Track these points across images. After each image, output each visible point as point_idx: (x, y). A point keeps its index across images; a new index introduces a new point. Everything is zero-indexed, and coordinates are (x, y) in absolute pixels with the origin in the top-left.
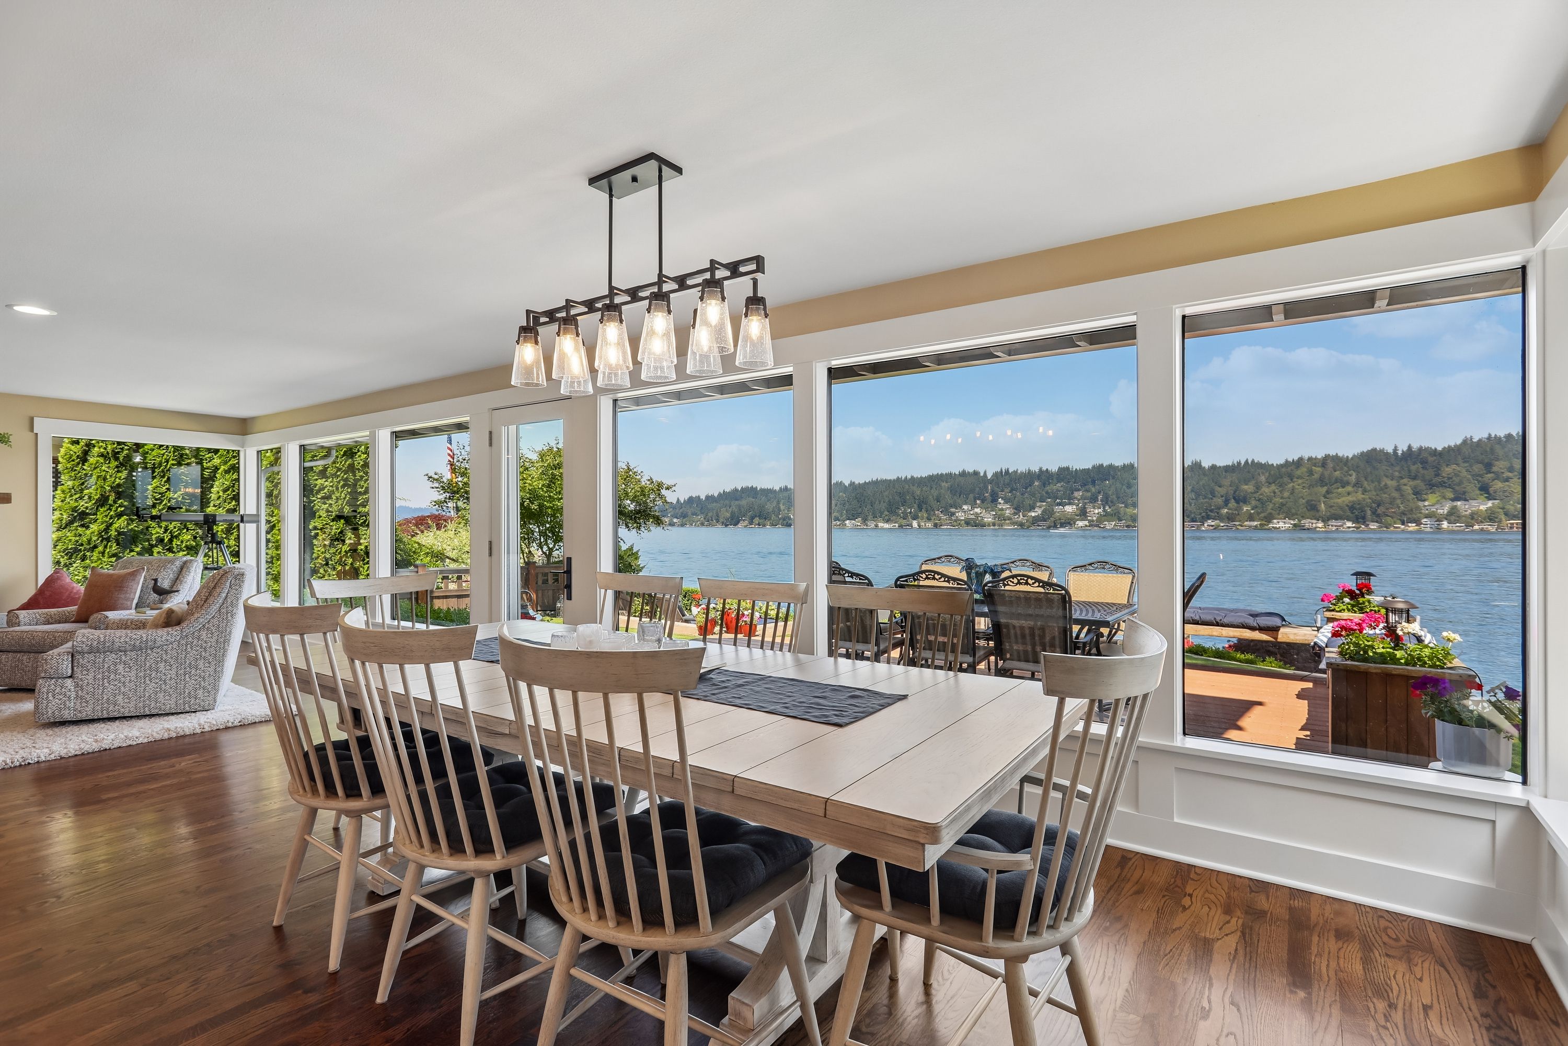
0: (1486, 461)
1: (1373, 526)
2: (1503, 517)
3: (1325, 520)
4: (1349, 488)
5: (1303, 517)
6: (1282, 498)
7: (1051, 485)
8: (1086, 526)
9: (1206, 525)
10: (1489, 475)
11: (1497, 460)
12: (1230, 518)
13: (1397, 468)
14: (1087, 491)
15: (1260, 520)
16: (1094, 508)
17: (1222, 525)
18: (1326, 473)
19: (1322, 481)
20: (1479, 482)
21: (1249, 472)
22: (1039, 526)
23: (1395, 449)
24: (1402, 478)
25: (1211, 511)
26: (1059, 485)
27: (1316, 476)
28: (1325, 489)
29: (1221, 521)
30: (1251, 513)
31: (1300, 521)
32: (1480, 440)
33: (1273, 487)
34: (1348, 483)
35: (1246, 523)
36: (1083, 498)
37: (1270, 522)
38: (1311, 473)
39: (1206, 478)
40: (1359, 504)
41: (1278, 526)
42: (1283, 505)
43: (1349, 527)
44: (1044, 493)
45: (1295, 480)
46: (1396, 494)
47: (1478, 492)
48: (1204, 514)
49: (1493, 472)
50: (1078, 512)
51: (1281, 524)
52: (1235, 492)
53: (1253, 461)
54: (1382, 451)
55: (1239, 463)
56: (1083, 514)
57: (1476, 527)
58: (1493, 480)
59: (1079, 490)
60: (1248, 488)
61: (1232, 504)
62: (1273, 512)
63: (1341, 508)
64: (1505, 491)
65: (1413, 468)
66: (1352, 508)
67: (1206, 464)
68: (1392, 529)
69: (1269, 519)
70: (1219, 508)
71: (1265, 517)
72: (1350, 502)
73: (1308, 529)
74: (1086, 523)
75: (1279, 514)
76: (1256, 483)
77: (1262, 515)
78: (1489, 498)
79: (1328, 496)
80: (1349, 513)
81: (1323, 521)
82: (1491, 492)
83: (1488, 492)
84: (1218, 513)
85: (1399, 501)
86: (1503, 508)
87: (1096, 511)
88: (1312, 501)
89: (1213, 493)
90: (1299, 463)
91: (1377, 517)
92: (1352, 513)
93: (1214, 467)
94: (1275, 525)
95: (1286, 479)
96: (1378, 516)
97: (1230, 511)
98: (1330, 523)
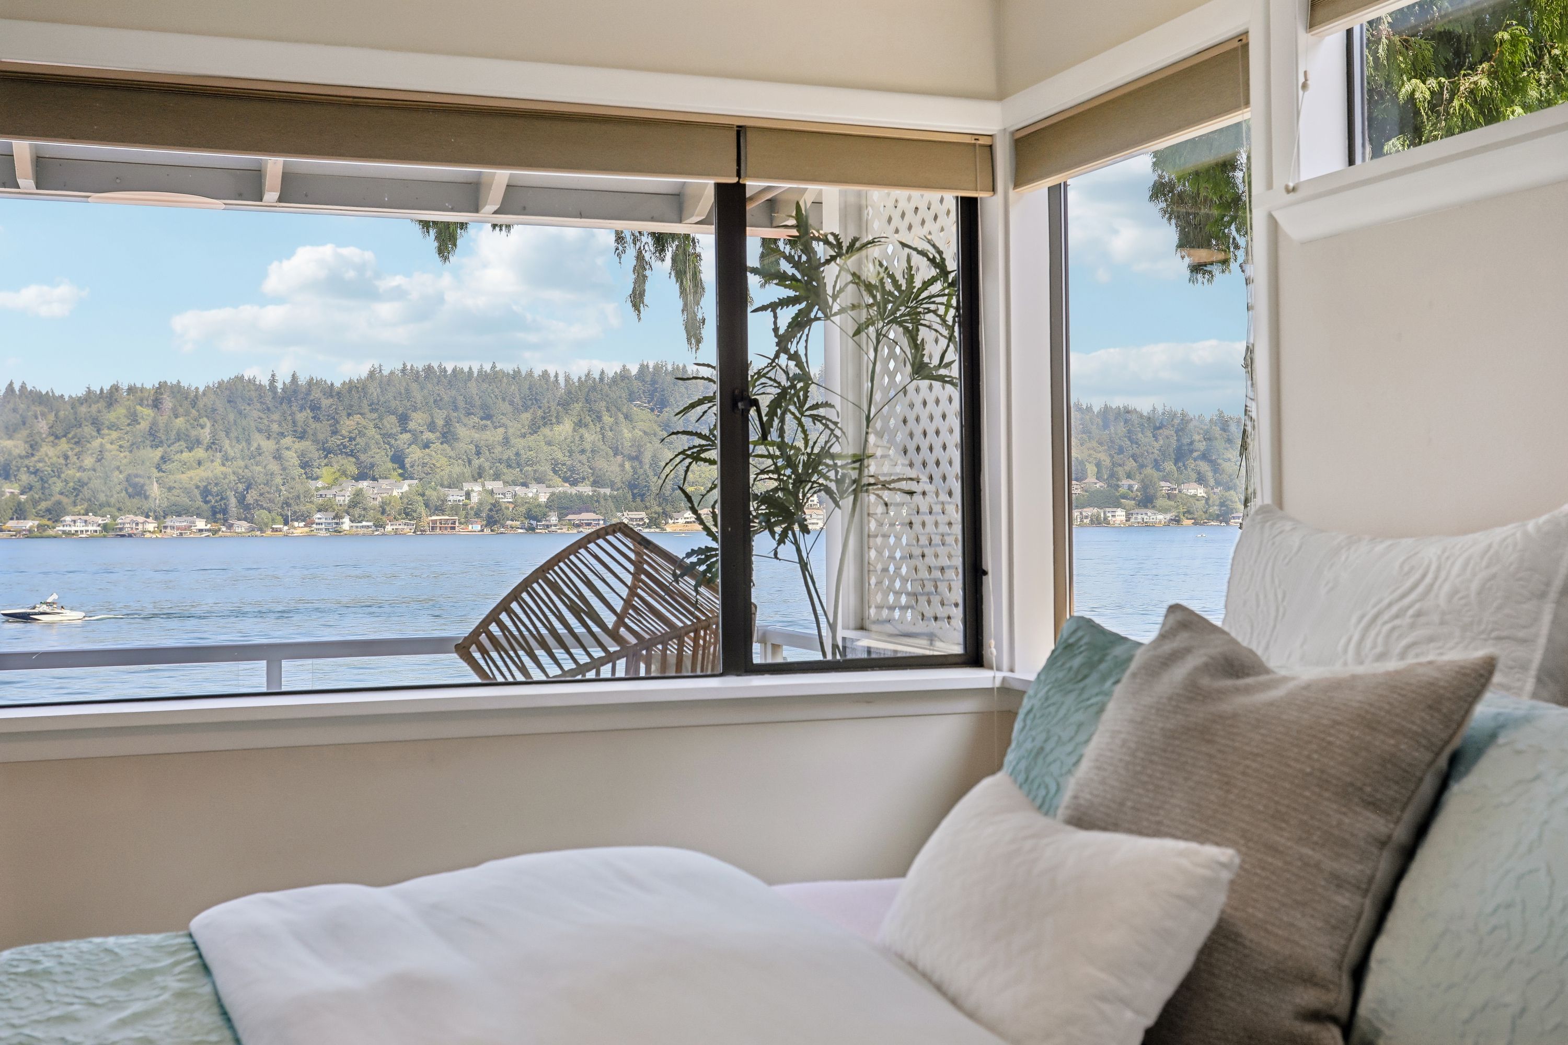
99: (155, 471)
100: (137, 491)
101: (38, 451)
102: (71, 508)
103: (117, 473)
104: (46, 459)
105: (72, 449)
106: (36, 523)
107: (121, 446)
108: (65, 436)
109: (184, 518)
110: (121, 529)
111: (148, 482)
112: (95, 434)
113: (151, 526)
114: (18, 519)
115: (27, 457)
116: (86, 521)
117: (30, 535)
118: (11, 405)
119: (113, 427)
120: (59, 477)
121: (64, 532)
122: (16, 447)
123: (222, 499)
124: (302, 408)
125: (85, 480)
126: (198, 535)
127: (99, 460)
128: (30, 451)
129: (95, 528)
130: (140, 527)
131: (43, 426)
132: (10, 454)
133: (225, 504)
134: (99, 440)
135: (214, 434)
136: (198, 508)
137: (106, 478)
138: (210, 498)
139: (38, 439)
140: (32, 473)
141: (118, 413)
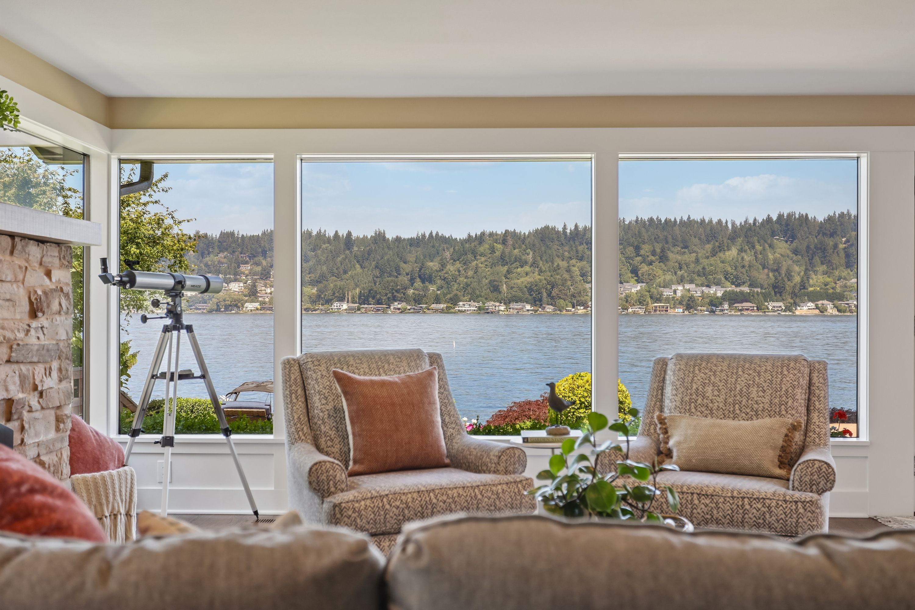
0: (636, 243)
1: (549, 309)
2: (649, 300)
3: (507, 302)
4: (527, 268)
5: (486, 299)
6: (466, 277)
7: (212, 256)
8: (257, 309)
9: (392, 308)
10: (639, 258)
11: (644, 243)
12: (418, 300)
13: (567, 248)
14: (257, 264)
15: (446, 302)
16: (266, 286)
17: (409, 307)
18: (507, 251)
19: (503, 260)
20: (631, 264)
21: (433, 247)
22: (197, 309)
23: (565, 228)
24: (571, 258)
25: (397, 291)
26: (221, 255)
27: (498, 254)
28: (506, 268)
29: (407, 301)
30: (437, 295)
31: (484, 303)
32: (630, 223)
33: (458, 265)
34: (526, 263)
35: (434, 306)
36: (252, 273)
37: (455, 304)
38: (493, 250)
39: (391, 252)
40: (536, 285)
41: (463, 309)
42: (467, 285)
43: (528, 310)
44: (202, 265)
45: (478, 257)
46: (566, 276)
47: (630, 275)
48: (389, 295)
49: (641, 256)
50: (246, 292)
51: (467, 308)
52: (420, 269)
53: (437, 234)
54: (553, 229)
55: (424, 236)
56: (253, 294)
57: (630, 310)
58: (641, 263)
59: (247, 263)
60: (433, 265)
61: (418, 283)
62: (459, 293)
63: (521, 289)
64: (649, 275)
65: (580, 248)
66: (530, 290)
67: (390, 236)
68: (564, 312)
69: (454, 301)
70: (405, 289)
71: (451, 299)
72: (528, 283)
73: (492, 313)
74: (257, 305)
75: (464, 296)
76: (441, 260)
77: (449, 296)
78: (638, 281)
79: (508, 276)
80: (527, 295)
81: (505, 304)
82: (640, 275)
83: (637, 276)
84: (404, 294)
85: (569, 283)
86: (649, 291)
87: (268, 291)
88: (494, 281)
89: (398, 270)
90: (481, 238)
91: (552, 300)
92: (531, 295)
93: (398, 240)
94: (460, 309)
95: (470, 256)
96: (552, 298)
97: (416, 292)
98: (511, 306)
99: (503, 278)
100: (495, 288)
101: (445, 268)
102: (462, 298)
103: (484, 279)
104: (449, 272)
105: (462, 267)
106: (445, 305)
107: (486, 265)
108: (458, 260)
109: (519, 303)
110: (487, 309)
111: (500, 284)
112: (473, 258)
113: (502, 308)
114: (436, 303)
115: (440, 271)
116: (470, 305)
117: (442, 311)
118: (431, 244)
119: (482, 255)
120: (456, 282)
121: (459, 310)
122: (434, 266)
123: (539, 293)
124: (581, 244)
125: (469, 283)
126: (526, 313)
127: (476, 273)
128: (441, 268)
129: (474, 309)
130: (497, 308)
131: (447, 254)
132: (432, 270)
133: (541, 296)
134: (475, 262)
135: (534, 258)
136: (526, 298)
137: (479, 282)
138: (533, 293)
139: (445, 262)
140: (442, 280)
141: (485, 247)
